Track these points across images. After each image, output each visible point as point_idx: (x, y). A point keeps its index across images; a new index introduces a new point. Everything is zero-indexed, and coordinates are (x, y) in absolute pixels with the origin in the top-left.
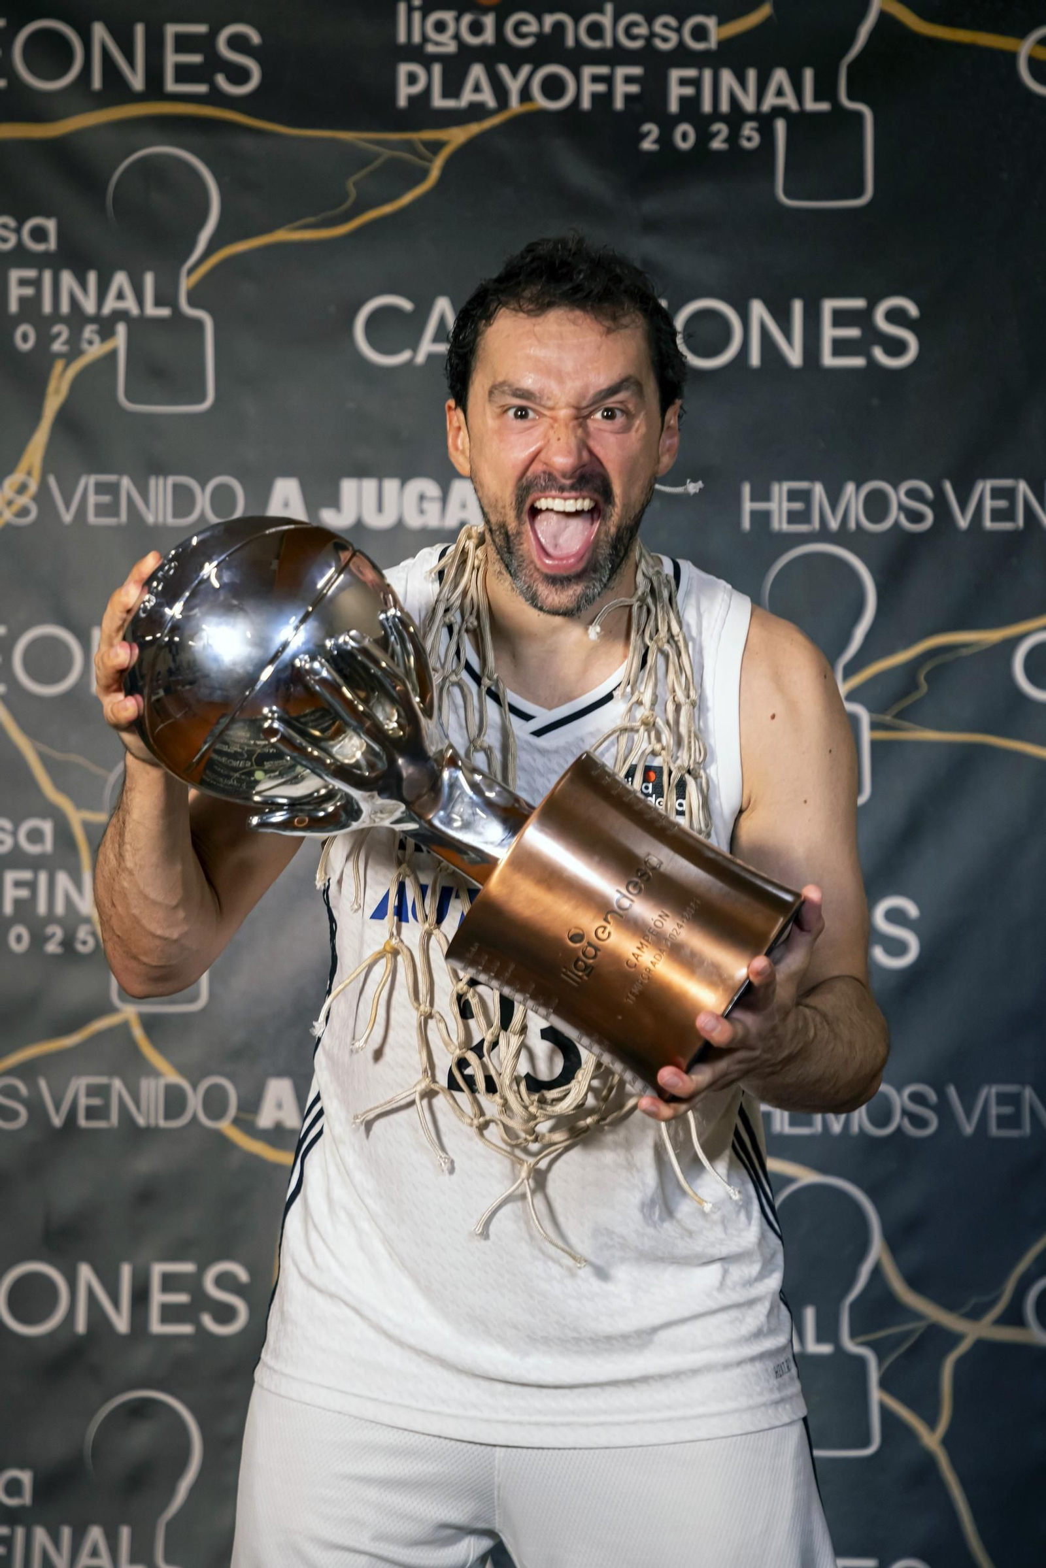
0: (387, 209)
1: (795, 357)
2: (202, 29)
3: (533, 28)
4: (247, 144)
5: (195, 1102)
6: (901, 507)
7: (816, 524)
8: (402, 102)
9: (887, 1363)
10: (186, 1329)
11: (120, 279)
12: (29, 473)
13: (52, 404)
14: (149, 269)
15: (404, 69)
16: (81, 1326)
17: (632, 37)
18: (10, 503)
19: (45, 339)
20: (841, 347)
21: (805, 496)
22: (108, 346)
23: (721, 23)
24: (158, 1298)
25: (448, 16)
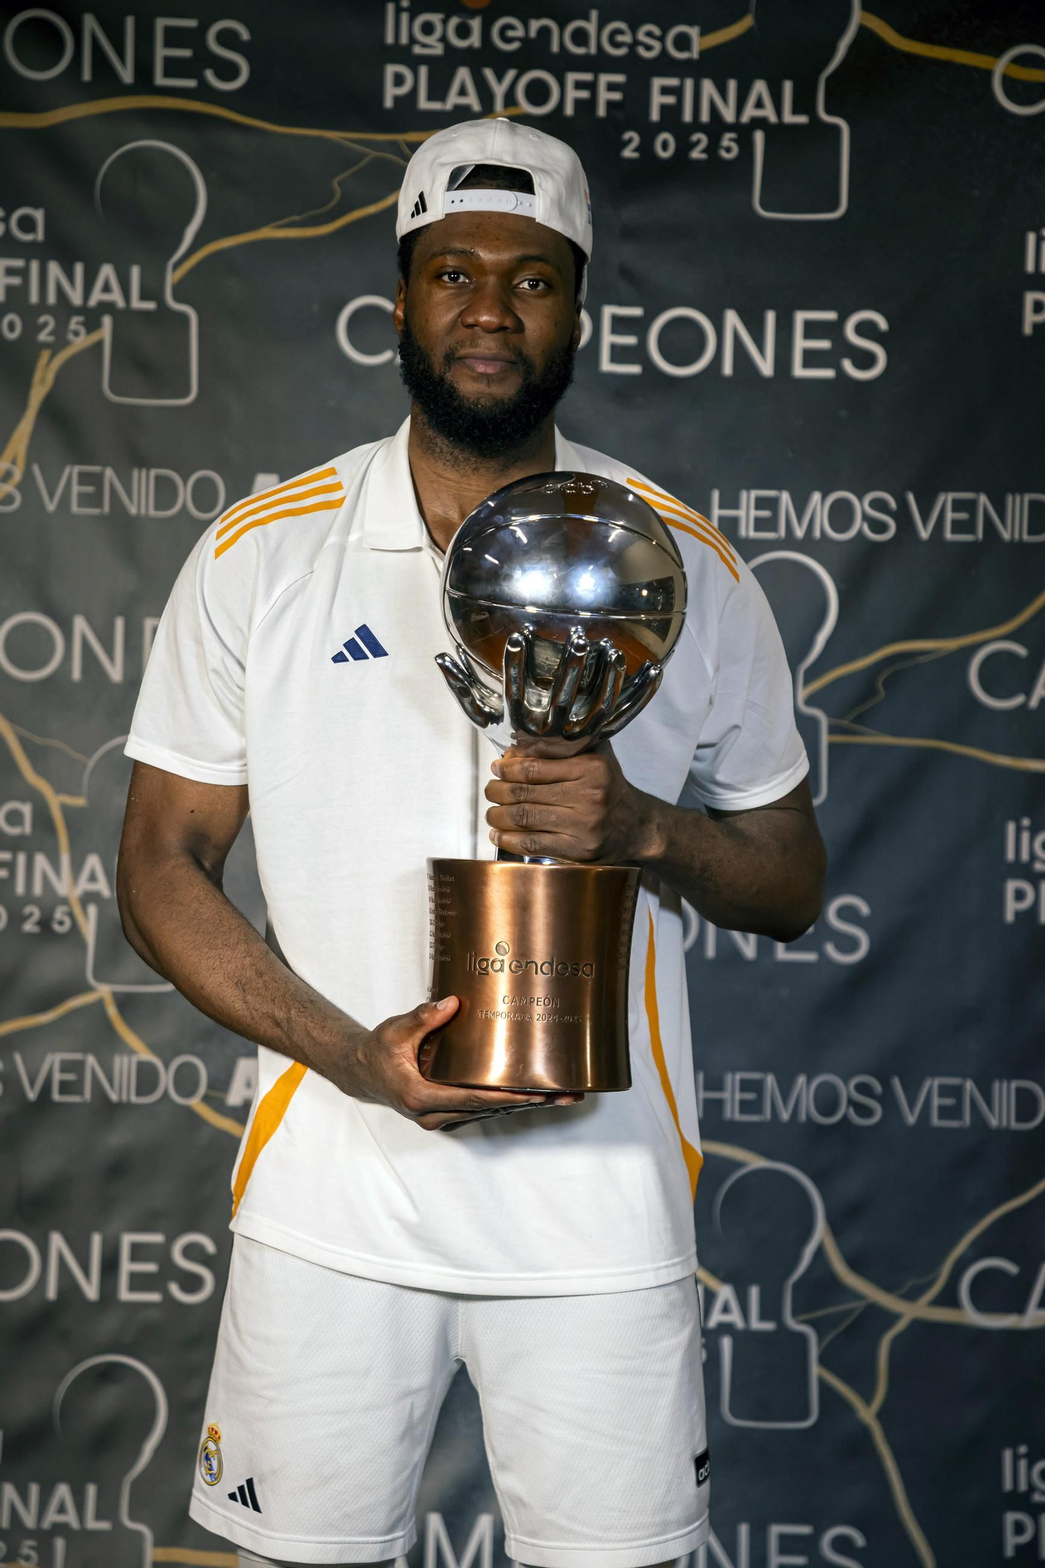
1: (766, 367)
2: (192, 23)
3: (519, 33)
4: (234, 140)
5: (166, 1079)
6: (865, 517)
7: (782, 532)
8: (389, 103)
9: (828, 1339)
10: (154, 1297)
11: (107, 271)
12: (14, 462)
13: (37, 395)
14: (136, 263)
15: (391, 70)
16: (52, 1293)
17: (617, 45)
19: (31, 329)
20: (811, 359)
21: (770, 504)
22: (94, 338)
23: (703, 33)
24: (127, 1267)
25: (435, 18)
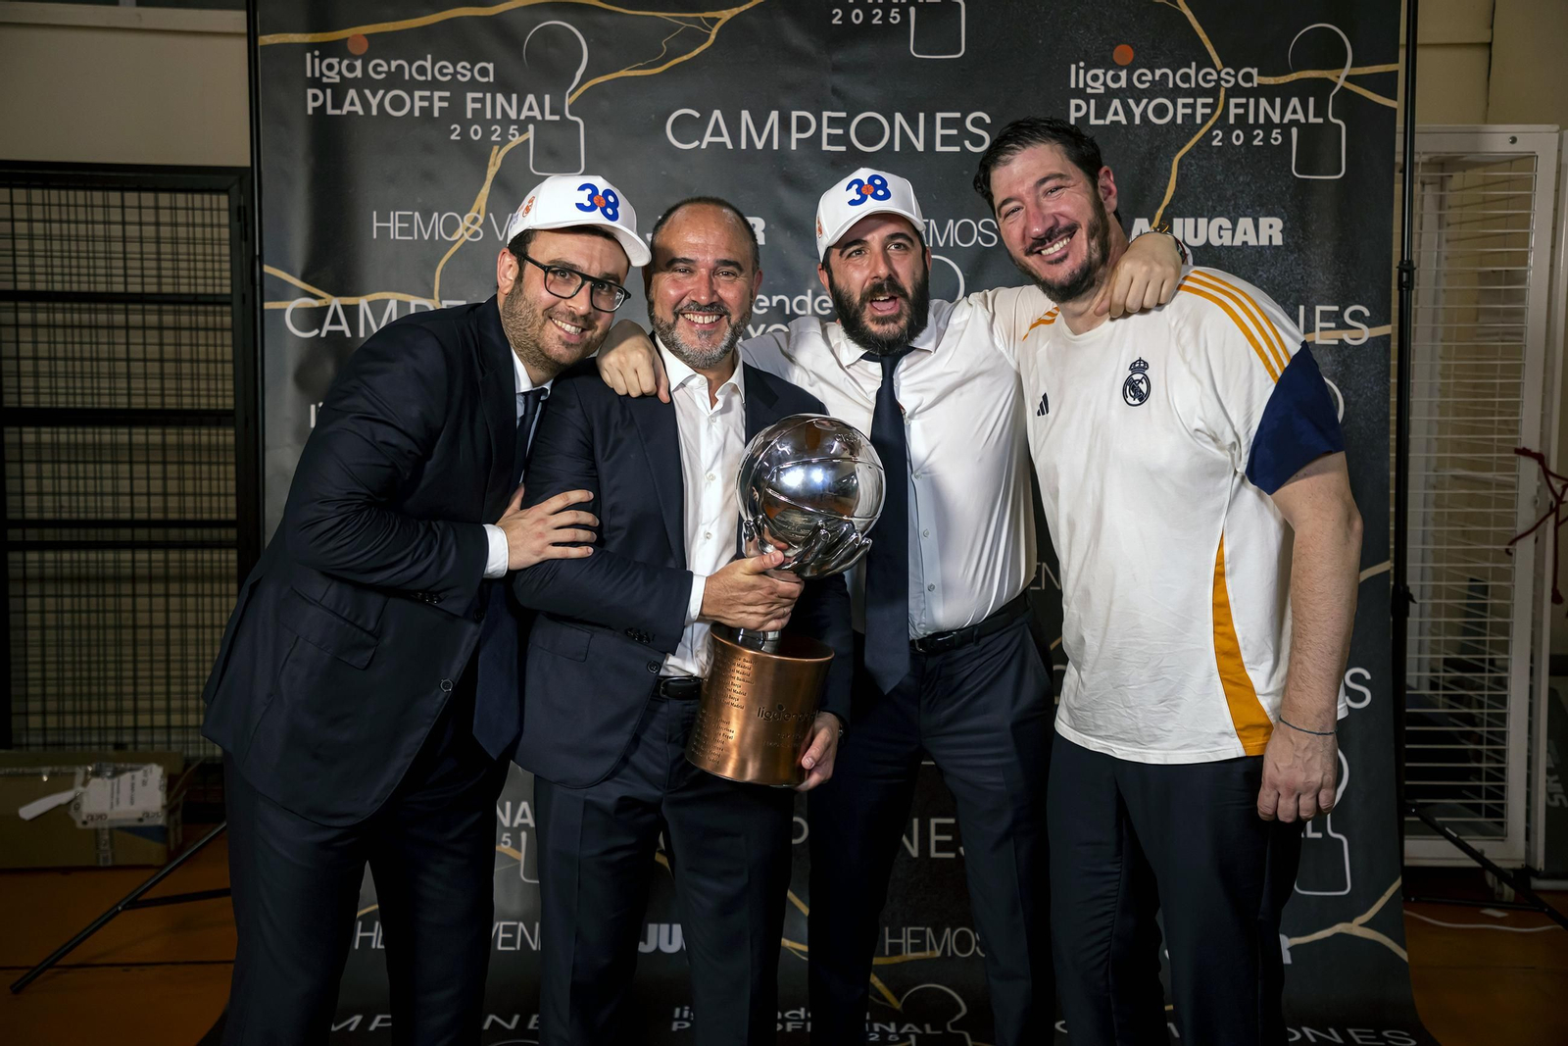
0: (685, 58)
1: (920, 147)
4: (604, 19)
6: (980, 234)
11: (531, 98)
12: (478, 213)
13: (491, 172)
14: (548, 93)
18: (468, 229)
19: (487, 133)
20: (946, 141)
22: (524, 138)
